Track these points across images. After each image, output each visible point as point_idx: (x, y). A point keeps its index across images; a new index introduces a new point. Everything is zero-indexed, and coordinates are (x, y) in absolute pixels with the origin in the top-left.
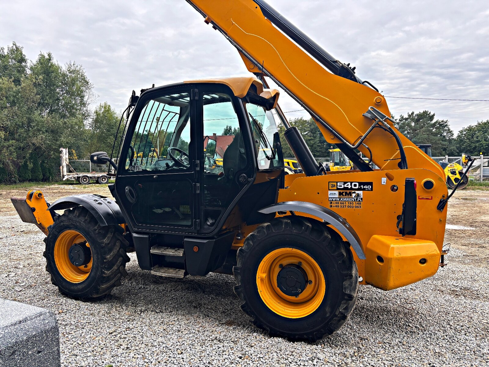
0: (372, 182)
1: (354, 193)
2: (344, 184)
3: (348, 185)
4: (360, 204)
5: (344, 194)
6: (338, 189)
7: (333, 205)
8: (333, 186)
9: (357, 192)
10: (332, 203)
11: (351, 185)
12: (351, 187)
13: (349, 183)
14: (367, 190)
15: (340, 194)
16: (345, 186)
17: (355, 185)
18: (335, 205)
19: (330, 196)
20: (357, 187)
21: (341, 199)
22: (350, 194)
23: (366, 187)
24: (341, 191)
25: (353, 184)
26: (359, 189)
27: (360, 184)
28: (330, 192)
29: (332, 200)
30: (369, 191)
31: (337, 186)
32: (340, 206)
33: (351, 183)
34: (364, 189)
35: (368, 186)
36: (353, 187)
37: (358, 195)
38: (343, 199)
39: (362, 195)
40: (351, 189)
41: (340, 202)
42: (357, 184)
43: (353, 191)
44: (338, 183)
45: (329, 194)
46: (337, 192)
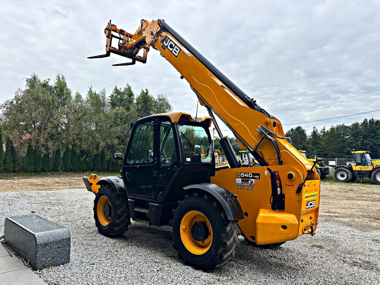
0: (260, 174)
1: (250, 180)
2: (244, 174)
3: (246, 175)
4: (253, 187)
5: (244, 181)
6: (241, 178)
7: (239, 188)
8: (239, 175)
9: (251, 180)
10: (238, 186)
11: (248, 175)
12: (248, 177)
13: (247, 174)
14: (257, 179)
15: (242, 181)
16: (245, 176)
17: (250, 175)
18: (240, 188)
19: (237, 182)
20: (251, 177)
21: (243, 184)
22: (248, 181)
23: (256, 177)
24: (243, 179)
25: (249, 174)
26: (253, 178)
27: (253, 174)
28: (237, 179)
29: (238, 185)
30: (258, 179)
31: (241, 175)
32: (242, 189)
33: (248, 174)
34: (255, 178)
35: (257, 176)
36: (249, 177)
37: (252, 182)
38: (244, 184)
39: (254, 182)
40: (248, 178)
41: (242, 186)
42: (251, 174)
43: (249, 179)
44: (241, 174)
45: (237, 180)
46: (240, 179)
